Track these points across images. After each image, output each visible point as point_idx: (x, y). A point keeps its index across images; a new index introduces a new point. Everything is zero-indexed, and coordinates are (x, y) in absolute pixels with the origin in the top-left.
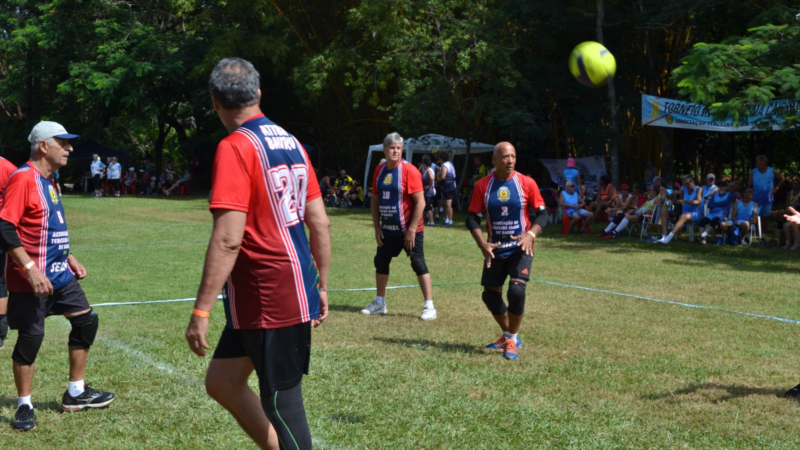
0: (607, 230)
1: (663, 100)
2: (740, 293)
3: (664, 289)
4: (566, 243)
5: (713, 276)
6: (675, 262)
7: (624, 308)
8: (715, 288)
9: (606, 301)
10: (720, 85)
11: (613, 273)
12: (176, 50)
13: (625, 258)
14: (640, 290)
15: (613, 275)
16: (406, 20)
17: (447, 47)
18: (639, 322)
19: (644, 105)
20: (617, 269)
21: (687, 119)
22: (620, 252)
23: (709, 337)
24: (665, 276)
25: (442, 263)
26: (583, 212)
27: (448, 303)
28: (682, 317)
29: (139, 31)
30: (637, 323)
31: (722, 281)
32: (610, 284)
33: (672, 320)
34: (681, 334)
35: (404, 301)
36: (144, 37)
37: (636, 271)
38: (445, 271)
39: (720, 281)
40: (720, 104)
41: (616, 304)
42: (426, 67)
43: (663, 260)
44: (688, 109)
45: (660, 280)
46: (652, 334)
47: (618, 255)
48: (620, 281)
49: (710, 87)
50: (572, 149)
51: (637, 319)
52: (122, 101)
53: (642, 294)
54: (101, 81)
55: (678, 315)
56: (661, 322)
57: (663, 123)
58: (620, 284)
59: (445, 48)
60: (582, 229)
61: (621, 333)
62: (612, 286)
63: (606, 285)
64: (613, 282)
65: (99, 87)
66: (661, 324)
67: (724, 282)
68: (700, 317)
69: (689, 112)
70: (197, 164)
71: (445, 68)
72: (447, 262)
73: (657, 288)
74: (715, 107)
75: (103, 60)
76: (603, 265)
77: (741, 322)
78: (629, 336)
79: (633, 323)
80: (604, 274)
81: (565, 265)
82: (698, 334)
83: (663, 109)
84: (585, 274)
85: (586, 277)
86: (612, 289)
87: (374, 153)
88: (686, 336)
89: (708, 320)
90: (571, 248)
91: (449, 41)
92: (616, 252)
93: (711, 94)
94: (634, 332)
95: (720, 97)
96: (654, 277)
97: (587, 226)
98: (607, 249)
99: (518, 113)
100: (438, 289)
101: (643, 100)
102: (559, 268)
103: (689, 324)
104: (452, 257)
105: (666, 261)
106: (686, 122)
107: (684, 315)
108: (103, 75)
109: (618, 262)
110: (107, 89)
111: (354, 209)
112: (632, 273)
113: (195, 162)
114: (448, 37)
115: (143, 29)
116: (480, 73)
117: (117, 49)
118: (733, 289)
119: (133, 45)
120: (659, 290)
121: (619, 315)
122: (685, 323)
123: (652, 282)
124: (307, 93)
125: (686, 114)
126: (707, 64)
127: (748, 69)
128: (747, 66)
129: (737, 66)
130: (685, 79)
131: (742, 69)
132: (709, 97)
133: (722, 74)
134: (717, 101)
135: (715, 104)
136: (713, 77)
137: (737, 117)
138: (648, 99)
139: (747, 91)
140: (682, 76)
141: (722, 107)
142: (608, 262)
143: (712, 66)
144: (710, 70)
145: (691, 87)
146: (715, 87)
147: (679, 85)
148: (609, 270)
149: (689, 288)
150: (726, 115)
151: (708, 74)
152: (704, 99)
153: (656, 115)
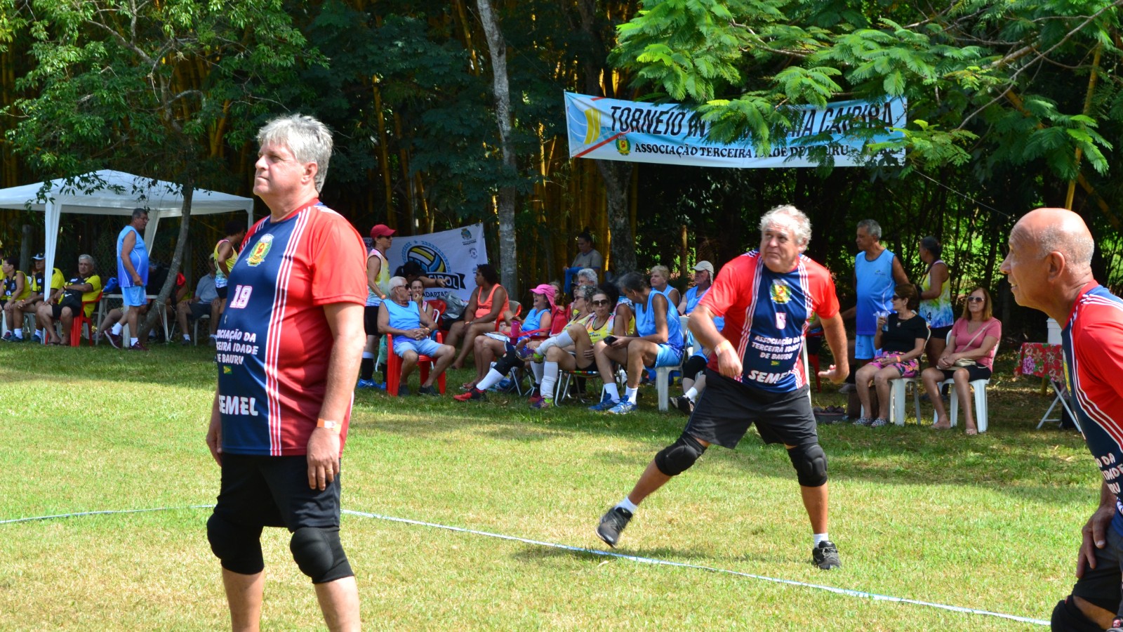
0: (482, 385)
1: (607, 104)
2: (753, 528)
3: (588, 521)
4: (387, 416)
5: (700, 489)
7: (489, 569)
8: (702, 517)
9: (451, 553)
10: (723, 62)
11: (479, 486)
13: (512, 448)
14: (535, 523)
15: (479, 490)
19: (569, 115)
20: (491, 474)
21: (659, 143)
22: (504, 434)
24: (593, 490)
25: (89, 464)
26: (431, 345)
27: (75, 564)
28: (617, 590)
30: (513, 606)
31: (718, 500)
32: (469, 509)
33: (595, 596)
37: (532, 478)
38: (91, 484)
39: (712, 500)
40: (724, 103)
41: (472, 560)
42: (93, 17)
43: (596, 454)
44: (659, 121)
47: (499, 441)
48: (491, 503)
49: (705, 66)
50: (421, 207)
51: (516, 595)
53: (536, 534)
56: (569, 602)
57: (609, 153)
58: (492, 510)
60: (429, 383)
62: (471, 515)
63: (458, 514)
64: (475, 506)
66: (569, 607)
67: (721, 504)
68: (660, 588)
69: (662, 127)
71: (133, 22)
72: (101, 462)
74: (713, 109)
76: (460, 465)
77: (749, 599)
80: (458, 487)
81: (375, 467)
83: (609, 122)
84: (415, 487)
85: (418, 495)
86: (472, 521)
89: (675, 595)
90: (396, 427)
92: (494, 435)
93: (707, 81)
95: (725, 90)
96: (570, 492)
97: (440, 376)
98: (476, 428)
100: (61, 526)
101: (567, 104)
102: (359, 473)
103: (633, 607)
104: (117, 449)
106: (657, 150)
107: (625, 583)
109: (496, 458)
112: (523, 483)
116: (212, 34)
118: (740, 519)
120: (577, 523)
122: (624, 603)
123: (562, 503)
125: (655, 131)
126: (699, 16)
127: (781, 29)
128: (781, 22)
129: (758, 23)
130: (652, 46)
131: (770, 30)
132: (701, 88)
133: (729, 39)
134: (718, 97)
135: (713, 103)
136: (709, 44)
137: (765, 132)
138: (576, 102)
139: (782, 77)
140: (641, 40)
141: (730, 109)
142: (472, 459)
143: (709, 20)
144: (703, 29)
145: (667, 62)
146: (715, 65)
147: (641, 58)
148: (473, 478)
149: (644, 518)
150: (738, 128)
151: (700, 38)
152: (692, 92)
153: (596, 137)
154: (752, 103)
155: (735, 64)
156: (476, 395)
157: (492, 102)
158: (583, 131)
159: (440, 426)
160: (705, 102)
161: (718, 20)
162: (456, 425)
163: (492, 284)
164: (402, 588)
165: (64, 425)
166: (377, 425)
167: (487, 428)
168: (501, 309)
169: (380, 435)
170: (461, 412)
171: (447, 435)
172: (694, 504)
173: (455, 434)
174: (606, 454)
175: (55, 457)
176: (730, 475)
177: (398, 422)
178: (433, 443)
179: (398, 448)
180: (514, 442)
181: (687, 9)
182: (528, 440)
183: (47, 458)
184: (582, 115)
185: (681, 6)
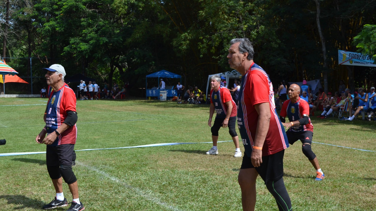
0: (322, 114)
1: (348, 53)
3: (351, 142)
5: (375, 136)
6: (356, 130)
7: (331, 152)
9: (323, 148)
11: (325, 135)
12: (118, 31)
13: (331, 127)
14: (339, 143)
16: (226, 16)
17: (245, 29)
18: (339, 158)
19: (339, 55)
20: (328, 133)
21: (360, 61)
23: (373, 165)
24: (351, 136)
28: (360, 156)
29: (101, 23)
30: (338, 159)
32: (325, 140)
33: (355, 157)
34: (360, 164)
35: (226, 148)
36: (103, 26)
37: (337, 134)
41: (327, 150)
43: (350, 129)
45: (349, 138)
46: (346, 164)
47: (328, 126)
48: (329, 139)
49: (372, 47)
50: (305, 75)
51: (338, 157)
52: (94, 56)
53: (340, 145)
54: (84, 47)
55: (358, 155)
56: (350, 158)
57: (348, 63)
58: (329, 140)
61: (330, 163)
62: (325, 141)
64: (326, 139)
65: (83, 49)
68: (369, 156)
69: (361, 58)
70: (128, 84)
73: (347, 142)
74: (374, 57)
75: (85, 37)
76: (321, 131)
78: (334, 165)
79: (336, 159)
80: (321, 135)
82: (368, 164)
83: (348, 57)
86: (326, 142)
88: (362, 165)
89: (372, 157)
91: (246, 26)
92: (327, 125)
93: (372, 51)
94: (337, 163)
96: (346, 136)
98: (322, 123)
99: (279, 59)
101: (339, 52)
103: (363, 159)
105: (352, 129)
106: (359, 63)
107: (361, 155)
108: (84, 44)
109: (328, 130)
110: (87, 50)
112: (335, 135)
113: (127, 83)
114: (245, 24)
115: (103, 22)
117: (91, 32)
119: (99, 30)
120: (348, 143)
121: (329, 155)
122: (362, 158)
123: (344, 139)
124: (180, 51)
125: (359, 59)
138: (342, 52)
142: (323, 130)
148: (324, 134)
149: (363, 142)
153: (345, 60)
156: (321, 116)
157: (322, 52)
158: (342, 59)
172: (373, 139)
184: (342, 55)
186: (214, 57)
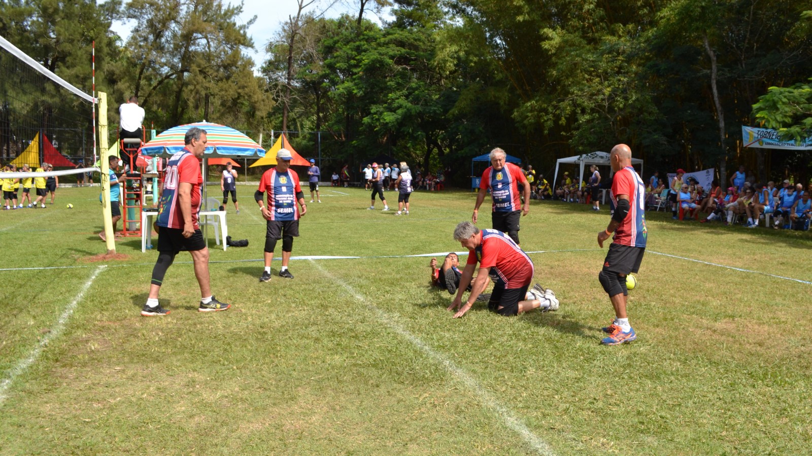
0: (709, 218)
1: (756, 130)
3: (728, 258)
4: (676, 226)
6: (746, 241)
8: (766, 259)
9: (682, 265)
10: (786, 116)
11: (698, 247)
12: (437, 97)
14: (711, 258)
16: (586, 76)
17: (608, 93)
19: (744, 133)
20: (703, 244)
21: (773, 142)
22: (712, 233)
24: (734, 250)
26: (694, 205)
29: (414, 85)
31: (773, 254)
33: (722, 279)
36: (416, 89)
37: (715, 245)
40: (785, 129)
41: (688, 267)
42: (594, 106)
44: (773, 135)
45: (730, 251)
48: (700, 252)
49: (779, 118)
50: (698, 162)
51: (697, 277)
52: (402, 130)
53: (710, 261)
54: (389, 117)
57: (756, 145)
58: (699, 254)
59: (607, 93)
60: (693, 217)
62: (692, 255)
63: (688, 254)
64: (694, 253)
65: (387, 121)
68: (744, 278)
69: (774, 137)
70: (450, 170)
71: (607, 107)
72: (587, 236)
73: (724, 257)
74: (781, 131)
75: (390, 104)
76: (694, 241)
80: (691, 247)
83: (756, 135)
84: (677, 247)
85: (678, 249)
87: (561, 164)
90: (678, 229)
91: (609, 89)
92: (708, 233)
93: (779, 122)
95: (785, 125)
96: (726, 250)
97: (696, 215)
99: (656, 137)
101: (743, 130)
105: (742, 240)
106: (772, 144)
108: (389, 113)
109: (706, 239)
110: (393, 122)
111: (545, 201)
112: (712, 247)
113: (448, 169)
114: (609, 86)
115: (416, 84)
116: (630, 110)
117: (400, 96)
118: (778, 260)
119: (410, 94)
120: (724, 259)
123: (722, 253)
124: (524, 127)
125: (772, 138)
126: (777, 102)
127: (806, 105)
128: (805, 103)
129: (798, 104)
130: (761, 112)
131: (802, 106)
132: (778, 125)
133: (787, 109)
134: (783, 127)
135: (782, 129)
136: (781, 110)
137: (799, 138)
138: (747, 129)
139: (805, 121)
140: (760, 109)
141: (787, 131)
142: (698, 239)
143: (781, 103)
144: (779, 106)
145: (766, 117)
146: (782, 117)
147: (757, 116)
148: (696, 245)
149: (747, 258)
150: (790, 137)
151: (777, 109)
152: (774, 126)
153: (752, 140)
154: (795, 129)
155: (790, 117)
156: (707, 221)
157: (719, 129)
158: (748, 138)
159: (692, 230)
160: (779, 129)
161: (784, 103)
162: (697, 229)
163: (717, 186)
164: (664, 274)
165: (579, 226)
166: (672, 229)
167: (706, 231)
168: (719, 194)
169: (672, 231)
170: (701, 226)
171: (693, 232)
172: (764, 255)
173: (696, 232)
174: (742, 239)
175: (574, 235)
176: (780, 247)
177: (679, 228)
178: (688, 234)
179: (676, 235)
180: (713, 235)
181: (773, 100)
182: (719, 234)
183: (571, 235)
184: (748, 133)
185: (771, 99)
186: (563, 133)
